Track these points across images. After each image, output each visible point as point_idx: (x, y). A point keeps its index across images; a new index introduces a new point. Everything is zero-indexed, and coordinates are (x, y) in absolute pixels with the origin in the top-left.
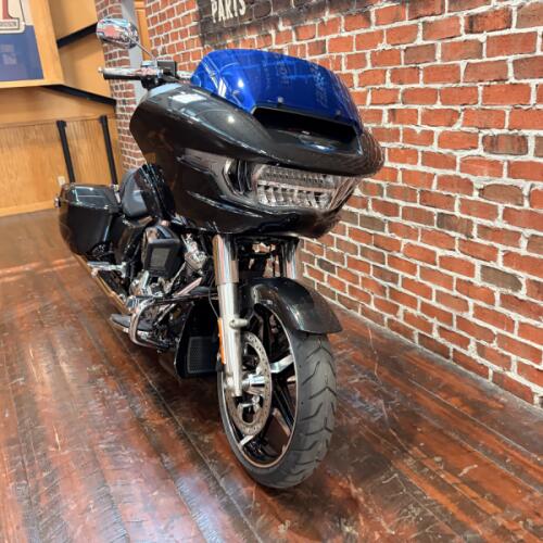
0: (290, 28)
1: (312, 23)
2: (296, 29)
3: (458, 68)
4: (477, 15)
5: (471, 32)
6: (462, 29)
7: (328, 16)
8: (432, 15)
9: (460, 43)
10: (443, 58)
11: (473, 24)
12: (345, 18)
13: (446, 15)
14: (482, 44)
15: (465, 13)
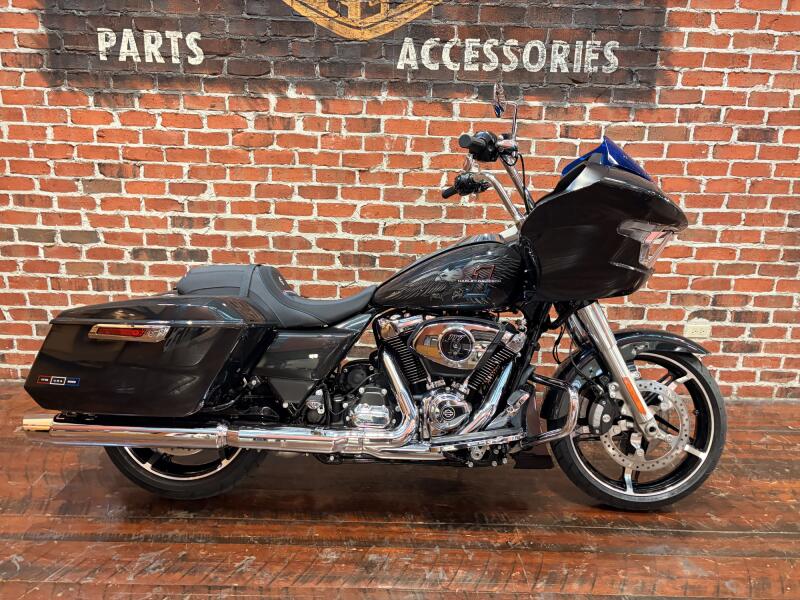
0: (312, 97)
1: (356, 98)
2: (323, 101)
3: (553, 161)
4: (573, 126)
5: (567, 137)
6: (558, 134)
7: (384, 96)
8: (530, 119)
9: (555, 143)
10: (537, 152)
11: (567, 132)
12: (415, 103)
13: (543, 121)
14: (576, 147)
15: (561, 123)
